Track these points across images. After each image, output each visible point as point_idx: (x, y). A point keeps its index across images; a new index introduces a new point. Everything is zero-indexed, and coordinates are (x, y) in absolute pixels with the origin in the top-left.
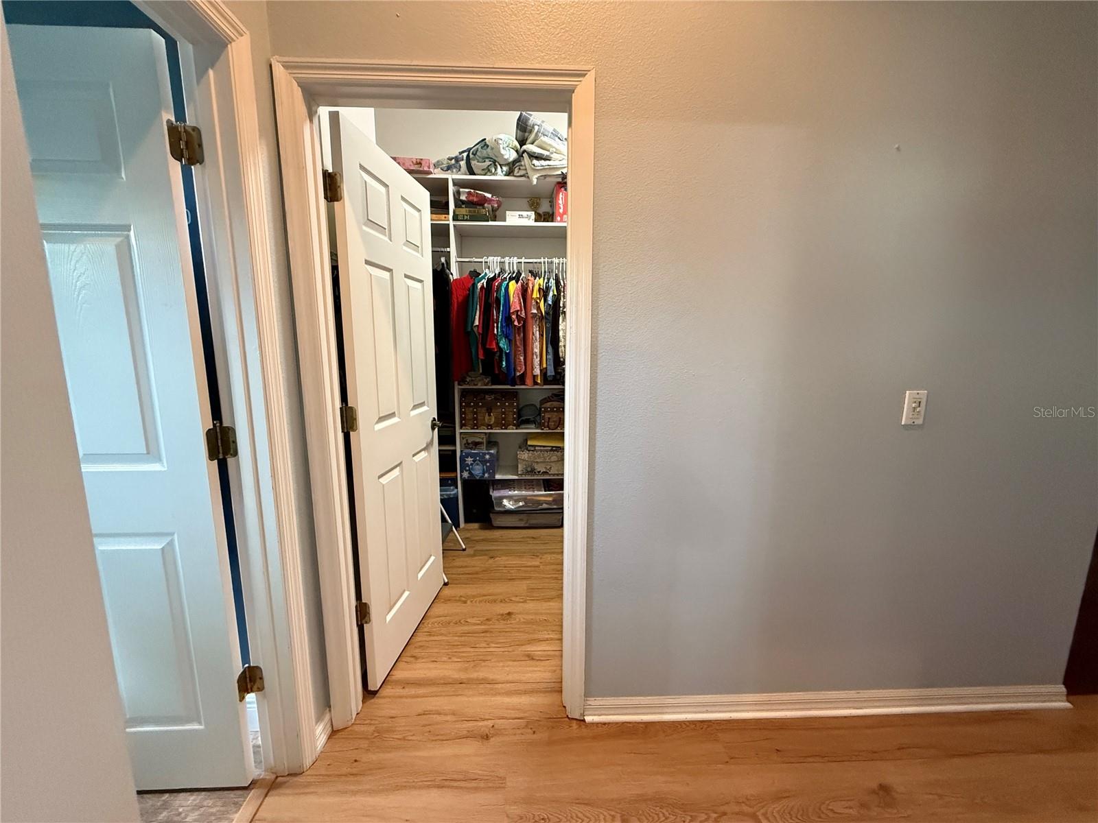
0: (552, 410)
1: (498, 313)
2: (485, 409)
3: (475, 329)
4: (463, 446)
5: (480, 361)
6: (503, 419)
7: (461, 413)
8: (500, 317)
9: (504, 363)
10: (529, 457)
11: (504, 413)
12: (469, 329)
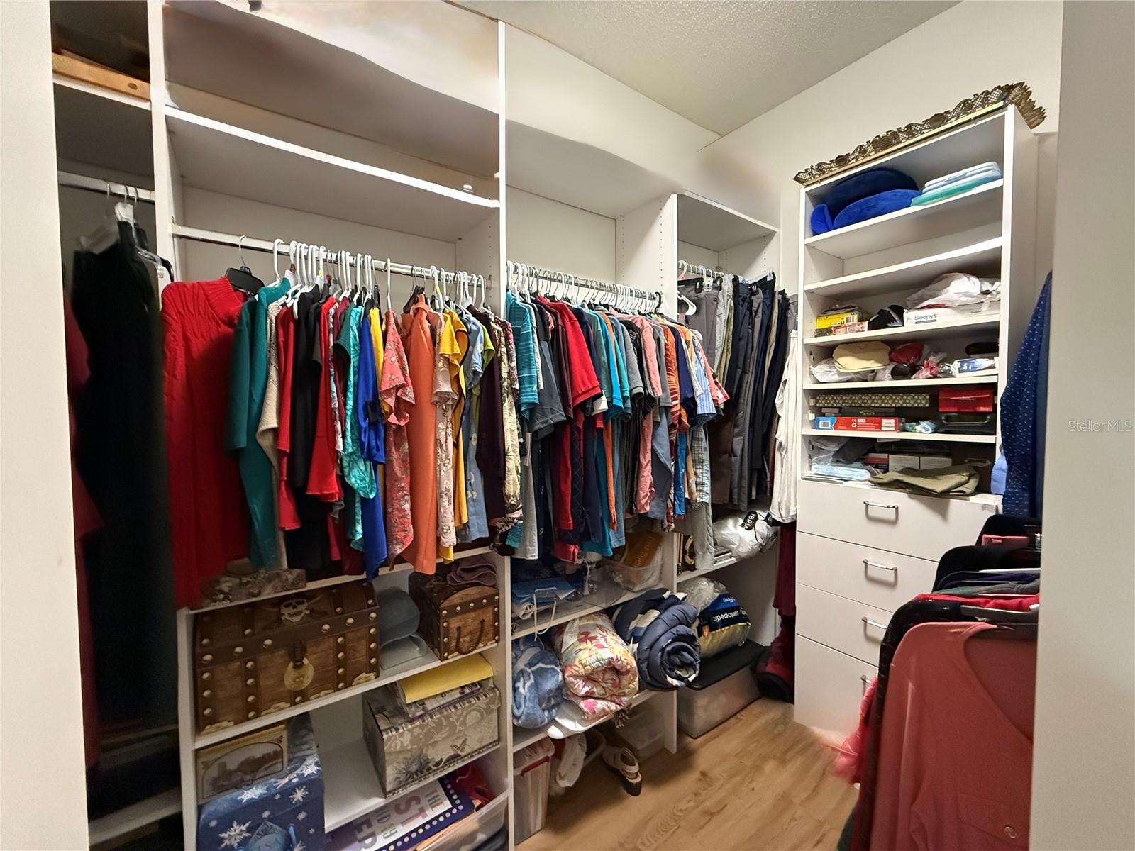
0: (466, 609)
1: (343, 391)
2: (282, 652)
3: (266, 443)
4: (207, 787)
5: (281, 535)
6: (340, 663)
7: (197, 687)
8: (350, 402)
9: (359, 528)
10: (414, 740)
11: (340, 648)
12: (242, 441)
